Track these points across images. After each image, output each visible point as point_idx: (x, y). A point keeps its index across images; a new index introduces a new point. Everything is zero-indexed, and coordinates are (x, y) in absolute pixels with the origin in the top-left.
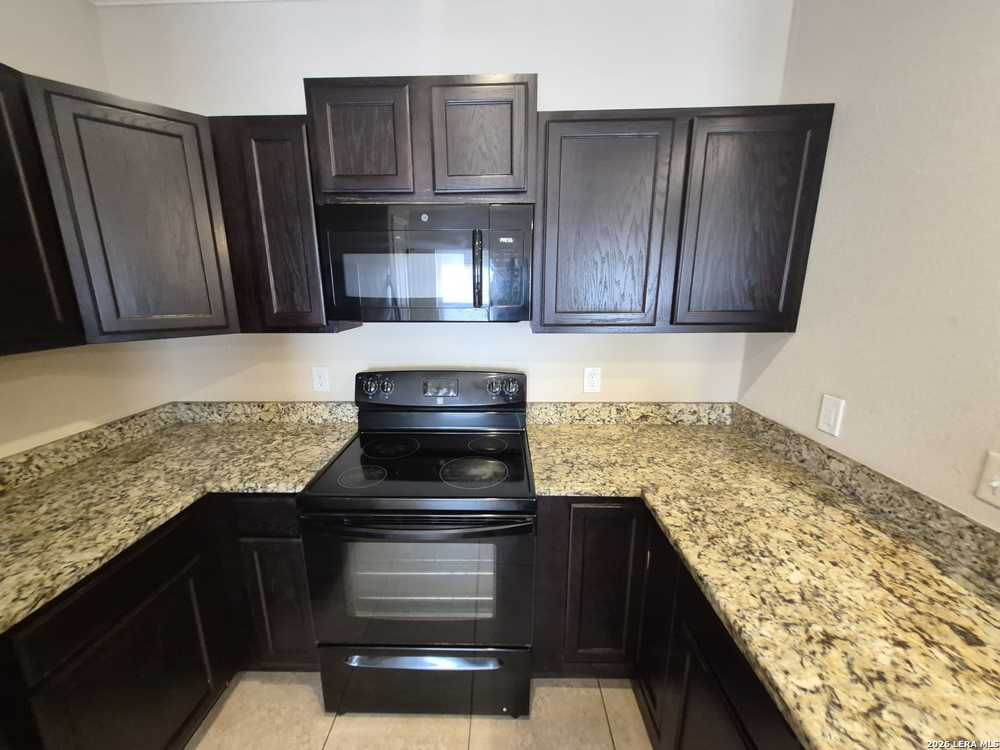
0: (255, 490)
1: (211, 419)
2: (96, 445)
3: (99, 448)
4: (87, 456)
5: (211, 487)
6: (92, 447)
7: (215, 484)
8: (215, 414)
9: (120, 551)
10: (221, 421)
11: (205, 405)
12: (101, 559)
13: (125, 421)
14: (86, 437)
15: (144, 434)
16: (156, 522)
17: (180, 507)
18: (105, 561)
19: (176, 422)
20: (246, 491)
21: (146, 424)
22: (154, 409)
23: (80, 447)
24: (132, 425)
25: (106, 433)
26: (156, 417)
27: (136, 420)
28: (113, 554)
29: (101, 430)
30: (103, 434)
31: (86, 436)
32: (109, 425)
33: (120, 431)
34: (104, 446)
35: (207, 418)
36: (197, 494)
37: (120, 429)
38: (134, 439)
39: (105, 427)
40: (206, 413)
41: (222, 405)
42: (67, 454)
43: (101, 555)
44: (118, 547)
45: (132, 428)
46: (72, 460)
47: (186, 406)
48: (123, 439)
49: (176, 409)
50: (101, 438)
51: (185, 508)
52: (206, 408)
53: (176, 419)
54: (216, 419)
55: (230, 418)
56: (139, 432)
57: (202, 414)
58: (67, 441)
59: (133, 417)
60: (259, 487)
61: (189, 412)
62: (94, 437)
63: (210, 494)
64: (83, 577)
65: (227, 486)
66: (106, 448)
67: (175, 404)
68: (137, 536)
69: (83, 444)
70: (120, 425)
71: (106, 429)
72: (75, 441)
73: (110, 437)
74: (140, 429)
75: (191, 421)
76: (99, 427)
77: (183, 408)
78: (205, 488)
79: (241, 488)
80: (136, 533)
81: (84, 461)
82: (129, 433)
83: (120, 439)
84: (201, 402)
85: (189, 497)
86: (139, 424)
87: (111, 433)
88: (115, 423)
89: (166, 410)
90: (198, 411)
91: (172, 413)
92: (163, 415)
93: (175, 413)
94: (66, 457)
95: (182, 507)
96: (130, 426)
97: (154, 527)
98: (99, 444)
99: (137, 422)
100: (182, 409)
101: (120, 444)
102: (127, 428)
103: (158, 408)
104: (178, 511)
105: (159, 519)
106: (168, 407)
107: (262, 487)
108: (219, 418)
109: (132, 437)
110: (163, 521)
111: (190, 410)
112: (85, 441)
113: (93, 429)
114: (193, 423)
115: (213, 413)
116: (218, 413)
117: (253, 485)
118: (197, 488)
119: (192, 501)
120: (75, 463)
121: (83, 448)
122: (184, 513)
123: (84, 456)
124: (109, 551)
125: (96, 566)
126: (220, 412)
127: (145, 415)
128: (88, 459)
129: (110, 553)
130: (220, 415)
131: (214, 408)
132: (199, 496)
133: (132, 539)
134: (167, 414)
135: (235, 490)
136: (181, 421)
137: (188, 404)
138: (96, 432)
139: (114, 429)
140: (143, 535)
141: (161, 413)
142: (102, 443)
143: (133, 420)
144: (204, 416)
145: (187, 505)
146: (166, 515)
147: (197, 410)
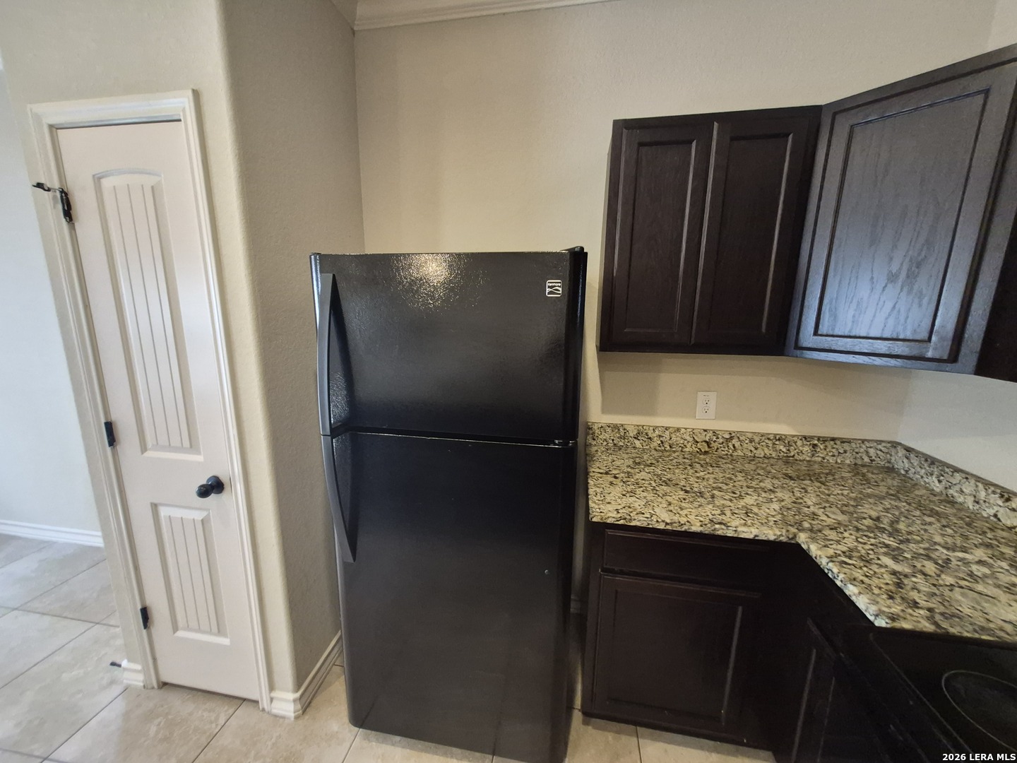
0: (834, 577)
1: (927, 480)
2: (784, 450)
3: (786, 453)
4: (774, 456)
5: (802, 538)
6: (781, 450)
7: (807, 540)
8: (934, 477)
9: (683, 529)
10: (938, 490)
11: (926, 460)
12: (667, 524)
13: (824, 440)
14: (779, 440)
15: (839, 461)
16: (723, 529)
17: (754, 534)
18: (669, 527)
19: (887, 465)
20: (826, 571)
21: (845, 452)
22: (863, 441)
23: (771, 445)
24: (829, 447)
25: (799, 443)
26: (862, 450)
27: (835, 444)
28: (676, 527)
29: (795, 439)
30: (795, 443)
31: (780, 438)
32: (805, 438)
33: (813, 447)
34: (792, 454)
35: (922, 477)
36: (781, 535)
37: (814, 446)
38: (826, 461)
39: (800, 437)
40: (923, 471)
41: (947, 470)
42: (759, 446)
43: (668, 521)
44: (682, 524)
45: (828, 450)
46: (760, 453)
47: (904, 452)
48: (813, 455)
49: (893, 451)
50: (791, 446)
51: (760, 538)
52: (926, 465)
53: (889, 462)
54: (932, 484)
55: (951, 492)
56: (833, 456)
57: (919, 469)
58: (762, 436)
59: (833, 439)
60: (839, 579)
61: (905, 461)
62: (786, 442)
63: (798, 545)
64: (651, 526)
65: (814, 550)
66: (793, 456)
67: (895, 445)
68: (701, 529)
69: (774, 444)
70: (816, 442)
71: (801, 440)
72: (769, 439)
73: (801, 448)
74: (836, 454)
75: (903, 472)
76: (794, 436)
77: (901, 452)
78: (795, 536)
79: (823, 562)
80: (701, 526)
81: (768, 458)
82: (822, 453)
83: (809, 454)
84: (924, 454)
85: (771, 532)
86: (837, 449)
87: (803, 445)
88: (812, 438)
89: (879, 447)
90: (915, 464)
91: (887, 453)
92: (872, 451)
93: (891, 455)
94: (756, 449)
95: (756, 536)
96: (826, 446)
97: (720, 533)
98: (789, 450)
99: (835, 446)
100: (900, 454)
101: (808, 459)
102: (822, 447)
103: (868, 441)
104: (751, 536)
105: (728, 529)
106: (884, 444)
107: (842, 581)
108: (938, 485)
109: (824, 458)
110: (730, 533)
111: (907, 458)
112: (777, 443)
113: (788, 435)
114: (904, 476)
115: (932, 475)
116: (938, 477)
117: (835, 570)
118: (788, 531)
119: (772, 538)
120: (761, 456)
121: (773, 448)
122: (754, 542)
123: (770, 454)
124: (675, 523)
125: (662, 526)
126: (942, 478)
127: (849, 442)
128: (773, 458)
129: (674, 525)
130: (940, 481)
131: (936, 470)
132: (783, 539)
133: (696, 528)
134: (879, 452)
135: (818, 561)
136: (893, 466)
137: (909, 450)
138: (790, 439)
139: (808, 443)
140: (707, 532)
141: (871, 447)
142: (791, 450)
143: (832, 443)
144: (918, 472)
145: (762, 537)
146: (735, 531)
147: (915, 462)
